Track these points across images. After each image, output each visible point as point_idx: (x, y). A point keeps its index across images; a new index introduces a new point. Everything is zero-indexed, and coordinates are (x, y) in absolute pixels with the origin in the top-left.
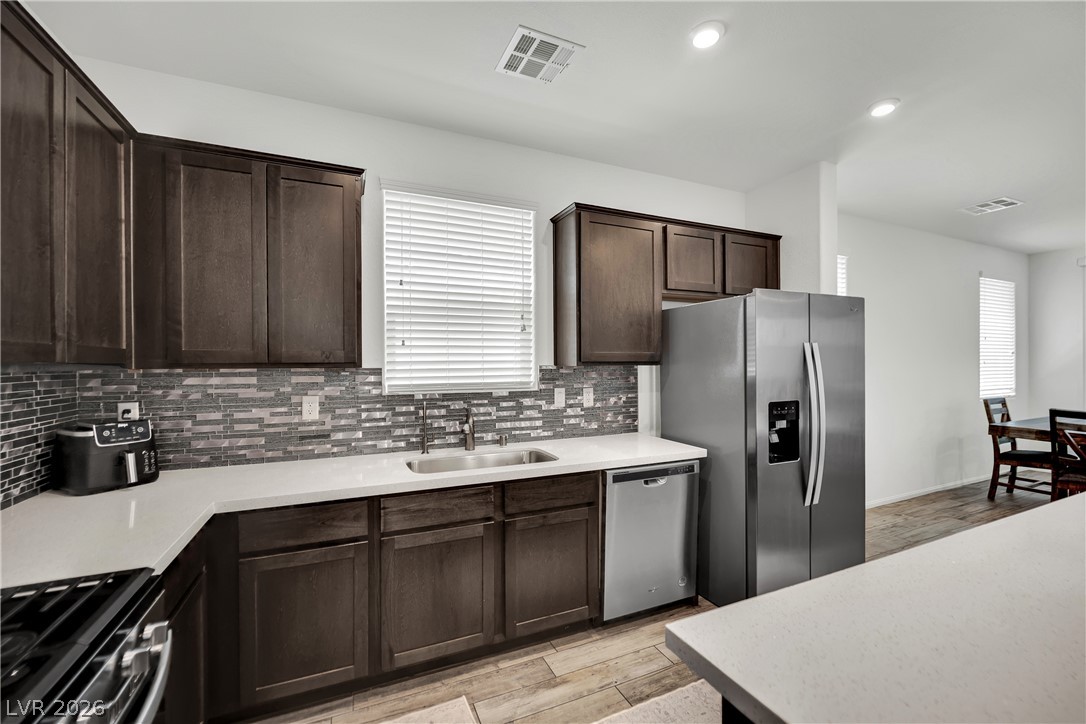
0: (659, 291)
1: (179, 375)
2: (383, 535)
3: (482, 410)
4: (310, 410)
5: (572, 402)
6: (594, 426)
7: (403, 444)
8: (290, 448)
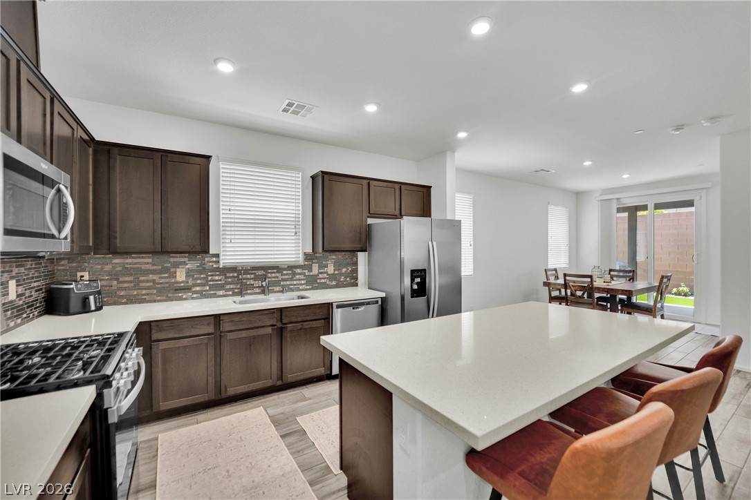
0: (365, 213)
1: (110, 258)
2: (221, 332)
3: (273, 275)
4: (181, 276)
5: (322, 271)
6: (334, 283)
7: (230, 293)
8: (170, 295)
